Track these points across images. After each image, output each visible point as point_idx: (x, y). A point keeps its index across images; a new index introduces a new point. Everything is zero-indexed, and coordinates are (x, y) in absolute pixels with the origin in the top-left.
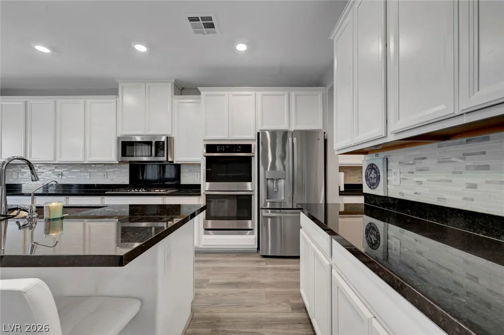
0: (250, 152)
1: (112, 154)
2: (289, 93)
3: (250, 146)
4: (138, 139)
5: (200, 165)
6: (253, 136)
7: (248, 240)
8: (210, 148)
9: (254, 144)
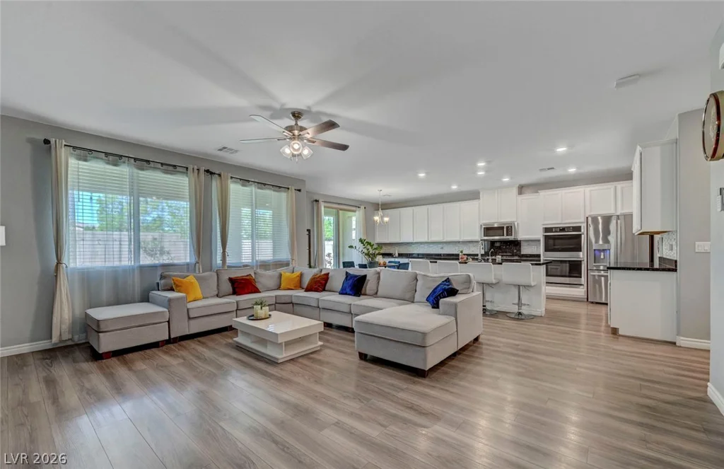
0: (580, 231)
1: (477, 235)
2: (616, 187)
3: (580, 227)
4: (496, 226)
5: (539, 241)
6: (583, 219)
7: (580, 292)
8: (547, 230)
9: (583, 226)
